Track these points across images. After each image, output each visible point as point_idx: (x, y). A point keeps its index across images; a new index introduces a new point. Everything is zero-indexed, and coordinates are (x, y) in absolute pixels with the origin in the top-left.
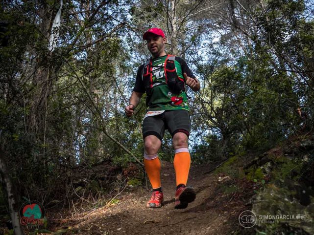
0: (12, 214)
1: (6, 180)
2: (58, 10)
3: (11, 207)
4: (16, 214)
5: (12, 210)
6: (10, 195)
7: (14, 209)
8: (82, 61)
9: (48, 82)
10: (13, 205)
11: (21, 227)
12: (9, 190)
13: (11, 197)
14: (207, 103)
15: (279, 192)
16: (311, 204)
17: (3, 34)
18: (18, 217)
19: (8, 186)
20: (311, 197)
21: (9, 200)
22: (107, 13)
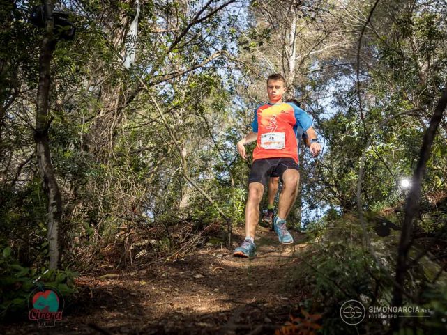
0: (51, 224)
1: (49, 185)
2: (133, 17)
3: (52, 216)
4: (56, 224)
5: (52, 220)
6: (52, 201)
7: (54, 218)
8: (165, 96)
9: (116, 111)
10: (54, 213)
11: (58, 240)
12: (52, 196)
13: (53, 205)
14: (325, 166)
15: (356, 223)
16: (389, 236)
17: (61, 27)
18: (57, 228)
19: (51, 192)
20: (392, 229)
21: (50, 208)
22: (201, 37)
